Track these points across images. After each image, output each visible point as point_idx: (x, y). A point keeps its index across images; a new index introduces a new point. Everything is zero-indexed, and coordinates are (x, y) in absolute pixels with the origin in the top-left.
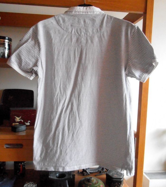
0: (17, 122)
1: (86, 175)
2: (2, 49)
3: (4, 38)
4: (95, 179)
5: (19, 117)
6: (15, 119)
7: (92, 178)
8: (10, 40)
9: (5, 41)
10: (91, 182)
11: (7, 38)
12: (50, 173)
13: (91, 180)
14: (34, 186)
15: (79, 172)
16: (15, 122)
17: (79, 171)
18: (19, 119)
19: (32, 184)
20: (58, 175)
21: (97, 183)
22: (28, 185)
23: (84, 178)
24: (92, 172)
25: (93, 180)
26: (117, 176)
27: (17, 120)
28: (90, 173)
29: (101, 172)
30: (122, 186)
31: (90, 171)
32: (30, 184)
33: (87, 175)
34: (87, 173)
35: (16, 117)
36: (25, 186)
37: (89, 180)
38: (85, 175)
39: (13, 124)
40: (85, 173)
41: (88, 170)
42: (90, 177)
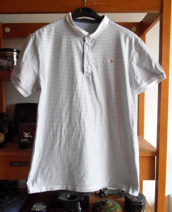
0: (27, 138)
1: (103, 197)
2: (6, 62)
3: (12, 50)
4: (112, 202)
5: (27, 133)
6: (24, 135)
7: (108, 200)
8: (18, 52)
9: (13, 54)
10: (106, 206)
11: (15, 50)
12: (60, 194)
13: (107, 203)
14: (43, 207)
15: (96, 194)
16: (24, 138)
18: (28, 135)
19: (42, 204)
20: (69, 196)
21: (113, 207)
22: (38, 205)
23: (100, 200)
24: (111, 193)
25: (109, 202)
26: (137, 200)
27: (26, 136)
28: (109, 195)
29: (121, 194)
30: (143, 211)
31: (109, 193)
32: (40, 205)
34: (105, 195)
35: (24, 133)
36: (34, 206)
37: (104, 203)
39: (22, 140)
40: (102, 194)
41: (106, 191)
42: (107, 199)
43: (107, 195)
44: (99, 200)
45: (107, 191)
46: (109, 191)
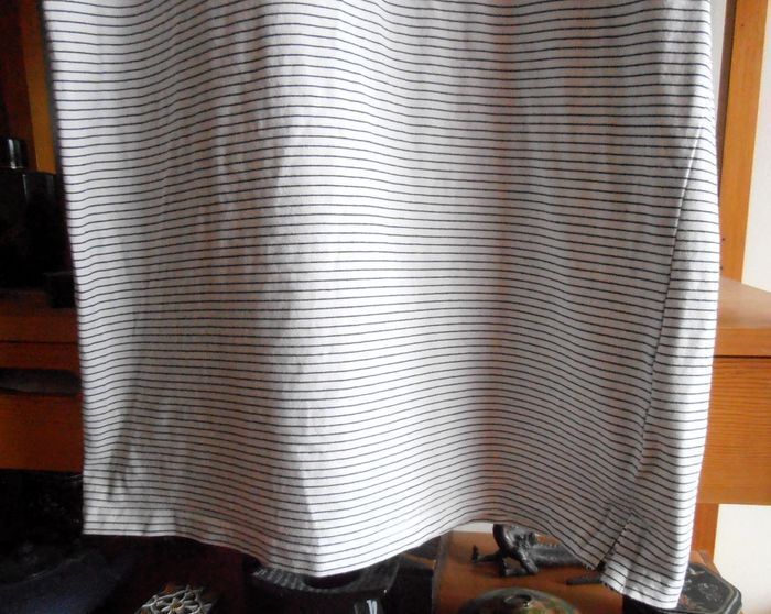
1: (512, 576)
4: (553, 606)
15: (479, 557)
17: (480, 552)
23: (494, 593)
24: (552, 559)
25: (534, 610)
28: (542, 565)
31: (542, 557)
33: (517, 574)
34: (523, 564)
36: (151, 604)
38: (508, 572)
40: (507, 561)
41: (525, 548)
42: (527, 591)
43: (531, 566)
44: (490, 590)
45: (535, 547)
46: (546, 548)
